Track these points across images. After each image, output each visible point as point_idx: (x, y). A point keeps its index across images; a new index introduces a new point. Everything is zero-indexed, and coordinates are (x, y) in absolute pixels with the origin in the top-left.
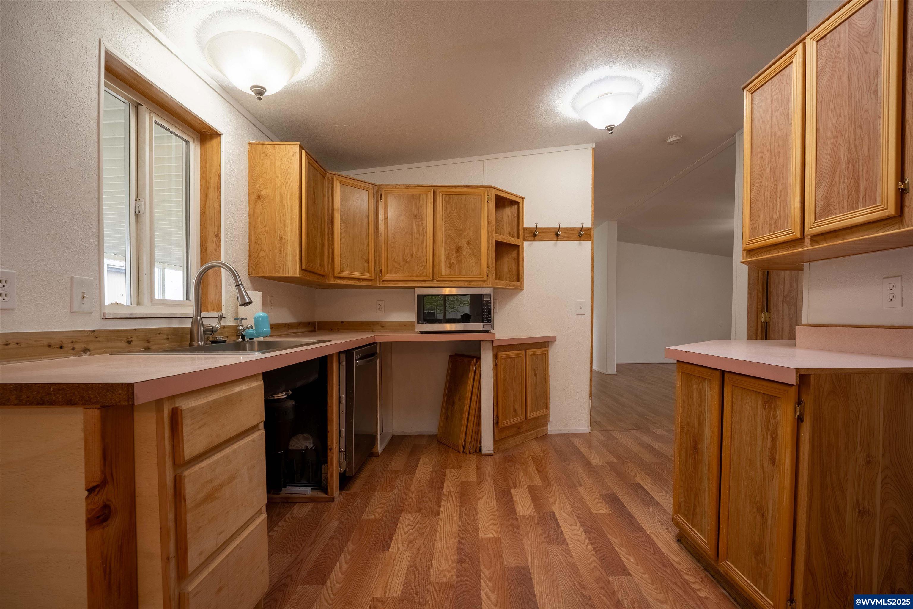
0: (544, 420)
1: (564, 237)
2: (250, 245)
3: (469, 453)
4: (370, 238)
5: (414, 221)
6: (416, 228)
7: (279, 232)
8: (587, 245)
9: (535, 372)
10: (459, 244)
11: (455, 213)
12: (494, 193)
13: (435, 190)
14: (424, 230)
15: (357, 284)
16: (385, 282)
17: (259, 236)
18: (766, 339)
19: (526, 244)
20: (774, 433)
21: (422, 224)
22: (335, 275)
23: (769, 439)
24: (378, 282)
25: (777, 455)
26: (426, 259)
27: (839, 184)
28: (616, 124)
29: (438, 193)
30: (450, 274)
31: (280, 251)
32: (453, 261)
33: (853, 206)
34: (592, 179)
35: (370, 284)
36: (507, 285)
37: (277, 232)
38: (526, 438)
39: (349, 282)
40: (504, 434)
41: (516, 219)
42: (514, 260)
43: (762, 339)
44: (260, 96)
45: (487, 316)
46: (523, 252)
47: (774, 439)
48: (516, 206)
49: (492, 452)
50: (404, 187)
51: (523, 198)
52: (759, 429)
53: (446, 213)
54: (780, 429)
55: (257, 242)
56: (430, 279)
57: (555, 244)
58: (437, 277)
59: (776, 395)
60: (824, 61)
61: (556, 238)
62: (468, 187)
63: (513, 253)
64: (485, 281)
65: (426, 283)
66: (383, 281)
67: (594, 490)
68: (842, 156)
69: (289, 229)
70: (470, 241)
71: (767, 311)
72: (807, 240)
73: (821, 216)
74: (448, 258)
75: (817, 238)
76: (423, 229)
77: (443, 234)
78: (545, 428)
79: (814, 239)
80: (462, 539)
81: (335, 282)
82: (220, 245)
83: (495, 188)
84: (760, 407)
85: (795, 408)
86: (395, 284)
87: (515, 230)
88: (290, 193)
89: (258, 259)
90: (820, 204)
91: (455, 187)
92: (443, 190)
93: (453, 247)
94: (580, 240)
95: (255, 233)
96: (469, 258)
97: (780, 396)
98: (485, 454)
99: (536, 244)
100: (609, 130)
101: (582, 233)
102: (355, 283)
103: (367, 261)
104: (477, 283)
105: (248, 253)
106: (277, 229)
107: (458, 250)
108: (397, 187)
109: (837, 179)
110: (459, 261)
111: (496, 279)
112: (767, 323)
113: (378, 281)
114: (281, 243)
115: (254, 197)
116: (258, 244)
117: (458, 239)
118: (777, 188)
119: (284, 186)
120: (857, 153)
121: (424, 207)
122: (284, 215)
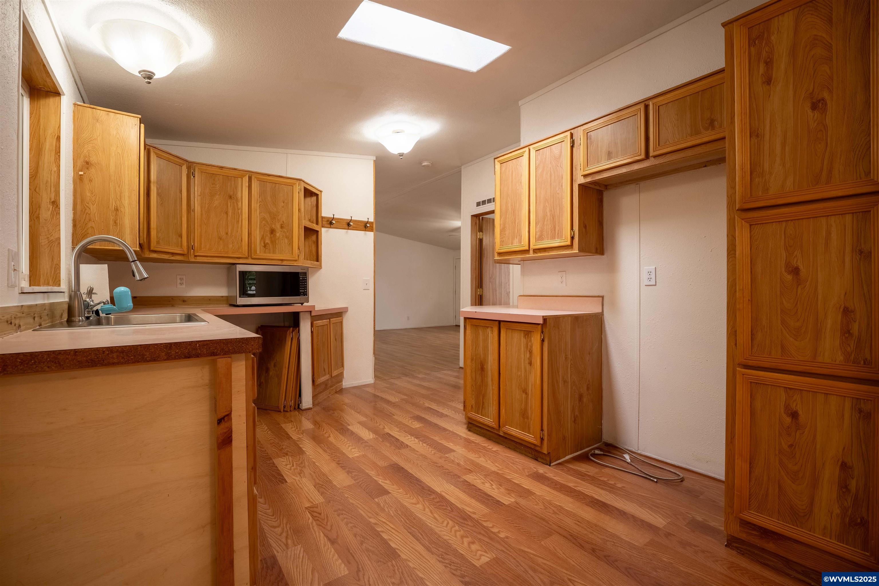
0: (340, 377)
1: (354, 227)
2: (75, 214)
3: (290, 411)
4: (183, 214)
5: (229, 201)
6: (231, 208)
7: (114, 202)
8: (371, 235)
9: (335, 337)
10: (273, 226)
11: (269, 198)
12: (303, 185)
13: (251, 175)
14: (240, 211)
15: (171, 259)
16: (198, 258)
17: (87, 205)
18: (481, 305)
19: (324, 230)
20: (531, 350)
21: (237, 205)
22: (152, 248)
23: (528, 353)
24: (190, 258)
25: (533, 360)
26: (241, 238)
27: (547, 225)
28: (405, 153)
29: (253, 178)
30: (265, 252)
31: (115, 222)
32: (268, 241)
33: (553, 238)
34: (374, 184)
35: (183, 259)
36: (312, 264)
37: (111, 202)
38: (330, 393)
39: (163, 256)
40: (318, 391)
41: (315, 208)
42: (314, 242)
43: (479, 305)
44: (149, 81)
45: (303, 291)
46: (321, 236)
47: (531, 352)
48: (315, 198)
49: (311, 406)
50: (218, 168)
51: (321, 192)
52: (522, 349)
53: (261, 197)
54: (534, 347)
55: (85, 211)
56: (245, 257)
57: (347, 232)
58: (253, 255)
59: (530, 330)
60: (539, 162)
61: (347, 228)
62: (280, 177)
63: (313, 237)
64: (296, 261)
65: (241, 260)
66: (196, 256)
67: (404, 416)
68: (548, 212)
69: (126, 202)
70: (283, 224)
71: (481, 288)
72: (531, 251)
73: (538, 240)
74: (263, 238)
75: (536, 251)
76: (238, 209)
77: (258, 216)
78: (341, 383)
79: (535, 251)
80: (338, 461)
81: (151, 256)
82: (59, 213)
83: (304, 181)
84: (522, 337)
85: (541, 335)
86: (208, 260)
87: (314, 218)
88: (128, 164)
89: (85, 229)
90: (538, 234)
91: (269, 175)
92: (257, 176)
93: (267, 229)
94: (365, 231)
95: (82, 201)
96: (282, 239)
97: (533, 330)
98: (305, 409)
99: (332, 230)
100: (400, 156)
101: (368, 225)
102: (169, 257)
103: (181, 236)
104: (290, 262)
105: (71, 222)
106: (111, 199)
107: (272, 231)
108: (210, 167)
109: (546, 223)
110: (273, 242)
111: (304, 259)
112: (481, 295)
113: (189, 256)
114: (116, 215)
115: (80, 163)
116: (85, 214)
117: (272, 221)
118: (515, 221)
119: (121, 157)
120: (554, 213)
121: (240, 188)
122: (121, 186)
